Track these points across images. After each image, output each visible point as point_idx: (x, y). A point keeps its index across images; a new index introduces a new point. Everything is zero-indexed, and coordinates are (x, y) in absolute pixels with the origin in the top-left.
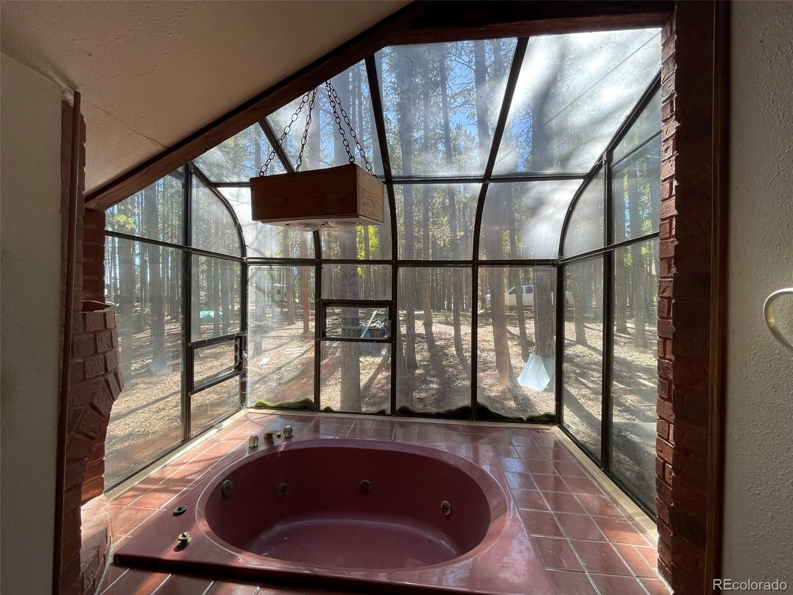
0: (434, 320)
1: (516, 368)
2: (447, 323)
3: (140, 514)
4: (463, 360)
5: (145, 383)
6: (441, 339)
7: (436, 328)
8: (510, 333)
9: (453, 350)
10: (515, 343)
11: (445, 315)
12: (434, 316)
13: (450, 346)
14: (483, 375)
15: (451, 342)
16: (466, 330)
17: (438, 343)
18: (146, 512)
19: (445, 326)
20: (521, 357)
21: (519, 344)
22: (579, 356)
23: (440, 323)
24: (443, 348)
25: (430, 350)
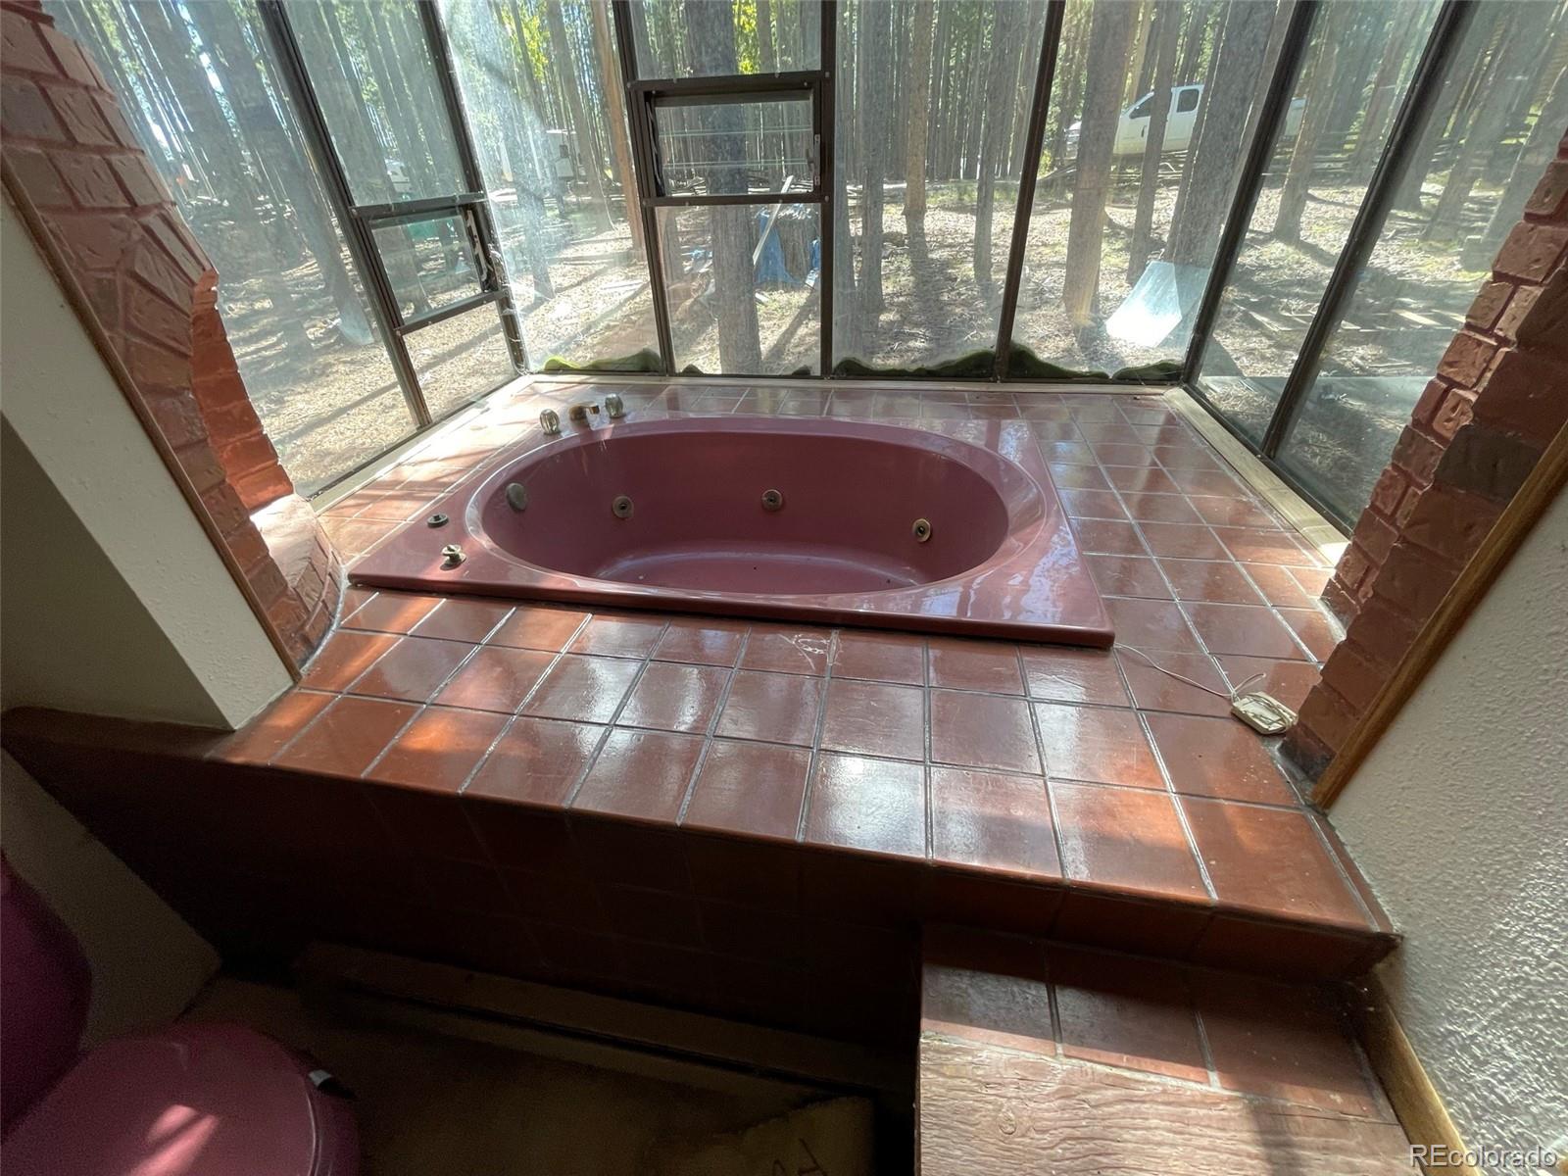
0: (930, 203)
1: (1107, 299)
2: (960, 208)
3: (375, 528)
4: (987, 288)
5: (345, 362)
6: (942, 246)
7: (934, 221)
8: (1111, 224)
9: (968, 269)
10: (1117, 247)
11: (959, 188)
12: (931, 193)
13: (963, 261)
14: (1029, 317)
15: (966, 252)
16: (1003, 220)
17: (934, 256)
18: (384, 526)
19: (955, 215)
20: (1124, 276)
21: (1127, 248)
22: (1266, 268)
23: (944, 208)
24: (946, 264)
25: (914, 271)
